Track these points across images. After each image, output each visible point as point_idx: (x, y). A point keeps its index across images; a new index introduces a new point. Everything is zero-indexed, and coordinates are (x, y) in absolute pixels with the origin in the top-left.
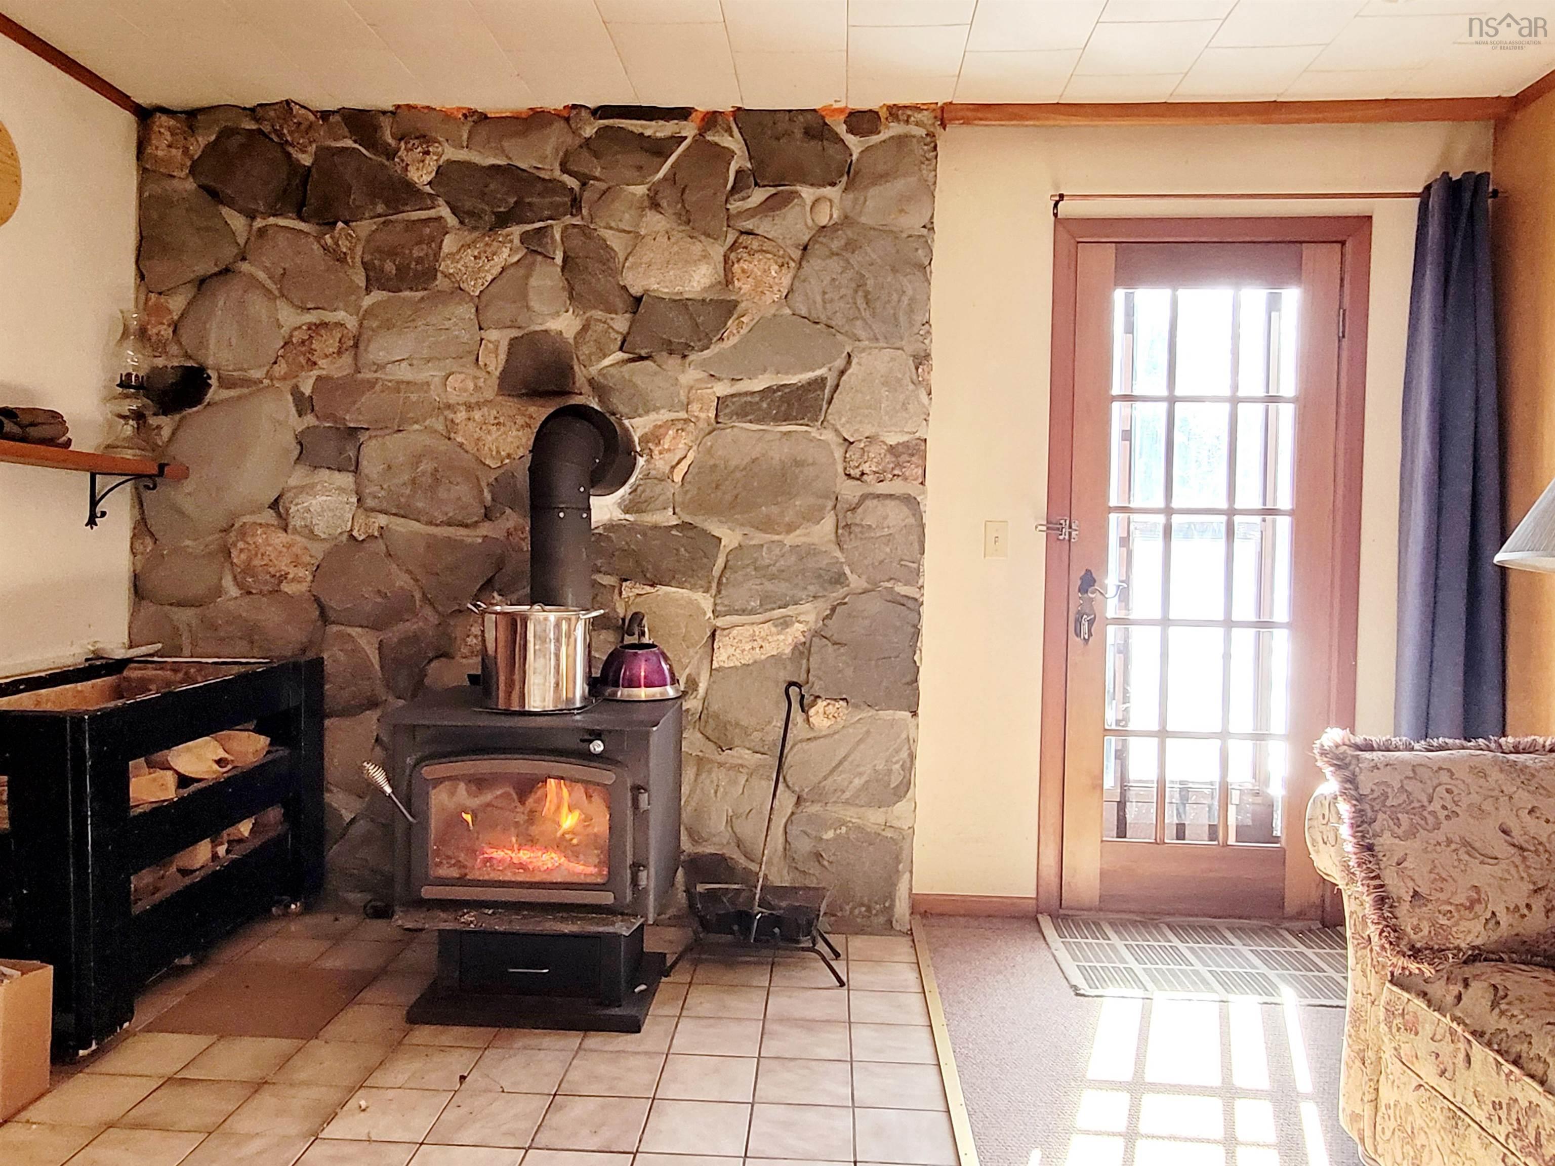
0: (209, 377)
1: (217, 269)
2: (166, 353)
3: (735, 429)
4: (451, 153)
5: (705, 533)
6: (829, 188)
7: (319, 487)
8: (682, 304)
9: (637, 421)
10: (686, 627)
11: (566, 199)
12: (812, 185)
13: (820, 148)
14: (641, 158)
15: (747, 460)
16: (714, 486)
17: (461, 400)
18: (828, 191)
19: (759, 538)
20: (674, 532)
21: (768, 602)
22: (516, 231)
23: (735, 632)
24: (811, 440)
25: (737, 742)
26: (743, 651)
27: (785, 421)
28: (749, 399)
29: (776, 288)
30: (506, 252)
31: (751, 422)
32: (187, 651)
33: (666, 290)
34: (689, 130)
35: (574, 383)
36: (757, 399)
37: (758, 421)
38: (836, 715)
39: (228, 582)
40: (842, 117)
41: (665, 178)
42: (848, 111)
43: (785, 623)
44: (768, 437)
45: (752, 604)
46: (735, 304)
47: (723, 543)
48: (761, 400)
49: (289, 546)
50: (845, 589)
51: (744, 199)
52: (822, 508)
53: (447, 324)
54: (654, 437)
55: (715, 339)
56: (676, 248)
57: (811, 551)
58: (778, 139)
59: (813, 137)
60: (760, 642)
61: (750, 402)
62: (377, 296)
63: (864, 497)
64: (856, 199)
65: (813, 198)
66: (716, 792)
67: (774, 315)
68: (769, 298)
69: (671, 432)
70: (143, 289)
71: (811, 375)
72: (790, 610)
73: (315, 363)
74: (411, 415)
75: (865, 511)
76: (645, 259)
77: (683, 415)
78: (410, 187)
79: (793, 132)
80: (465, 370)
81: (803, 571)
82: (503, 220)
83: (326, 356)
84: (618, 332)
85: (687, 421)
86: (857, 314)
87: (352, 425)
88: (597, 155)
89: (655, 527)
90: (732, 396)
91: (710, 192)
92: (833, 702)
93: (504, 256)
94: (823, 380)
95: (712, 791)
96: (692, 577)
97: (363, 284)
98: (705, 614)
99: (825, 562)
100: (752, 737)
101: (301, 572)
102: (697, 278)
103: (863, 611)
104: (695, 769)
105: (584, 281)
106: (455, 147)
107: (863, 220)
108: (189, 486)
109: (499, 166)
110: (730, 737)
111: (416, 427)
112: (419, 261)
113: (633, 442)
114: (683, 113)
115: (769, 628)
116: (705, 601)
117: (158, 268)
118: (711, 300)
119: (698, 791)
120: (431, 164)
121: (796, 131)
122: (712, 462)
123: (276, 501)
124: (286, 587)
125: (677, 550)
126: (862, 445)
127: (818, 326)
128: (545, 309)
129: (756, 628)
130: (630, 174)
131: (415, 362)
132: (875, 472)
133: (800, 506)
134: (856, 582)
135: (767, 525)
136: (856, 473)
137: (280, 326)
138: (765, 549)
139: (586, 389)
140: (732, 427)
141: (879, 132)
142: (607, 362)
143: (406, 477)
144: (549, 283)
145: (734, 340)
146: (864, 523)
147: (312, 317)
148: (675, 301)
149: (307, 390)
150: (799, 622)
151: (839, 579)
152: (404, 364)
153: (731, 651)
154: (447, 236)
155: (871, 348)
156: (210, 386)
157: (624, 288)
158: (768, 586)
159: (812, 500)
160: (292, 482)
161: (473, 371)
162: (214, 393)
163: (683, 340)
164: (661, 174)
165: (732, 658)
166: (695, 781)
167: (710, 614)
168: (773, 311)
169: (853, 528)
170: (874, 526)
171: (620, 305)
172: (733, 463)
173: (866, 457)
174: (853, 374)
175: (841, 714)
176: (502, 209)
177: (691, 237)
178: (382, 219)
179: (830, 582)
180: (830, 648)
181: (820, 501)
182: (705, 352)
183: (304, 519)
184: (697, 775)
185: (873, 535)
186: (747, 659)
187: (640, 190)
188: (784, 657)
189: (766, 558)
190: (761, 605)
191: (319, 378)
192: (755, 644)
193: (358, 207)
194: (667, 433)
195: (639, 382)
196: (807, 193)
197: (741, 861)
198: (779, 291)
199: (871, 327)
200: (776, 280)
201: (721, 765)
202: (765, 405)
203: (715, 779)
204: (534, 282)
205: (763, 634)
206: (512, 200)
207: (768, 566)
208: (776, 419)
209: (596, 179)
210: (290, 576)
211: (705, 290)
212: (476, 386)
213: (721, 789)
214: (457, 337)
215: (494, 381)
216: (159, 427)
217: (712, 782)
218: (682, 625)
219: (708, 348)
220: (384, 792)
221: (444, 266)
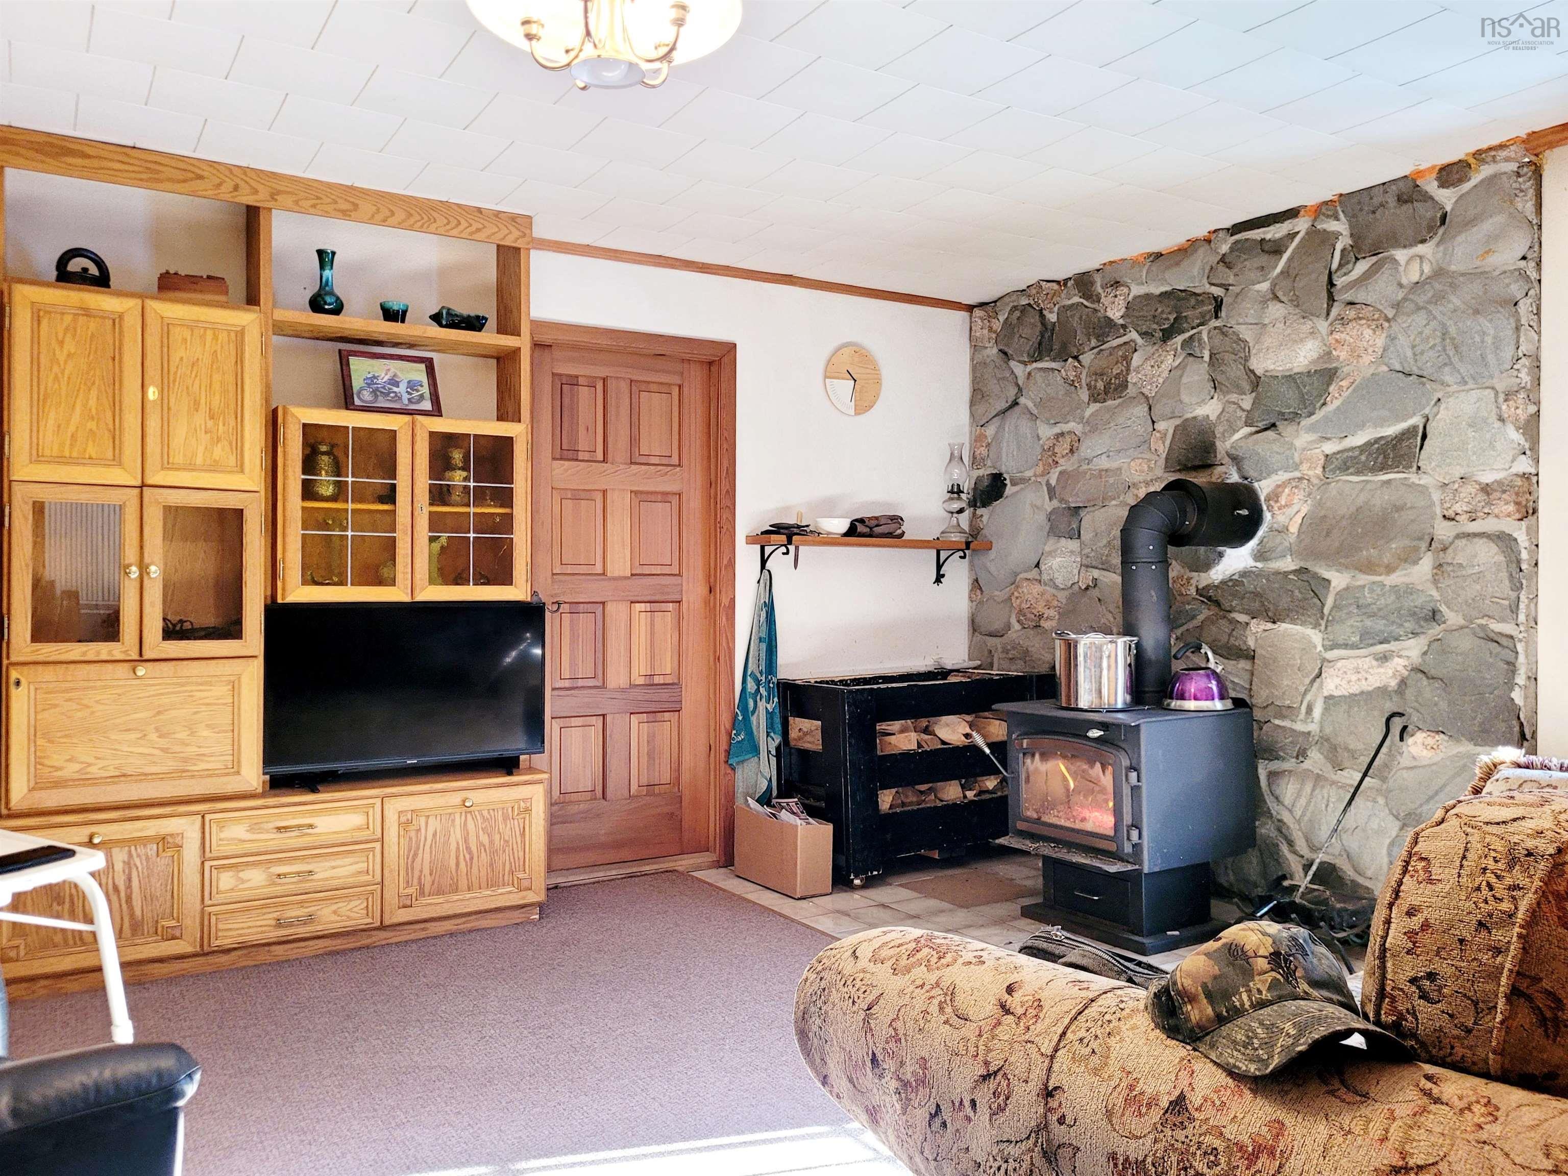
0: (1005, 479)
1: (1007, 405)
2: (985, 465)
3: (1340, 484)
4: (1137, 290)
5: (1316, 576)
6: (1420, 246)
7: (1059, 551)
8: (1291, 378)
9: (1263, 483)
10: (1301, 658)
11: (1210, 307)
12: (1405, 247)
13: (1411, 211)
14: (1264, 259)
15: (1353, 509)
16: (1324, 533)
17: (1141, 478)
18: (1420, 249)
19: (1363, 579)
20: (1291, 577)
21: (1367, 638)
22: (1179, 339)
23: (1340, 664)
24: (1410, 486)
25: (1346, 764)
26: (1349, 682)
27: (1381, 470)
28: (1350, 454)
29: (1370, 350)
30: (1170, 358)
31: (1351, 474)
32: (996, 666)
33: (1281, 369)
34: (1302, 225)
35: (1216, 457)
36: (1357, 453)
37: (1358, 473)
38: (1435, 747)
39: (1013, 620)
40: (1434, 175)
41: (1282, 272)
42: (1438, 168)
43: (1384, 658)
44: (1369, 487)
45: (1353, 639)
46: (1336, 370)
47: (1333, 584)
48: (1361, 454)
49: (1042, 594)
50: (1442, 626)
51: (1345, 274)
52: (1416, 549)
53: (1129, 423)
54: (1274, 496)
55: (1318, 405)
56: (1289, 331)
57: (1410, 590)
58: (1374, 212)
59: (1406, 202)
60: (1363, 673)
61: (1351, 457)
62: (1095, 407)
63: (1458, 536)
64: (1446, 249)
65: (1406, 258)
66: (1327, 806)
67: (1373, 375)
68: (1367, 359)
69: (1287, 490)
70: (975, 425)
71: (1404, 425)
72: (1393, 646)
73: (1057, 462)
74: (1110, 494)
75: (1455, 551)
76: (1266, 345)
77: (1297, 474)
78: (1109, 322)
79: (1387, 202)
80: (1143, 456)
81: (1399, 610)
82: (1167, 335)
83: (1063, 457)
84: (1243, 410)
85: (1300, 479)
86: (1447, 361)
87: (1073, 505)
88: (1229, 266)
89: (1277, 573)
90: (1339, 452)
91: (1314, 276)
92: (1433, 734)
93: (1169, 361)
94: (1415, 427)
95: (1324, 806)
96: (1303, 615)
97: (1086, 400)
98: (1315, 647)
99: (1421, 601)
100: (1359, 761)
101: (1052, 613)
102: (1302, 354)
103: (1456, 648)
104: (1311, 785)
105: (1223, 372)
106: (1138, 284)
107: (1453, 268)
108: (992, 554)
109: (1166, 292)
110: (1340, 759)
111: (1114, 502)
112: (1117, 376)
113: (1259, 500)
114: (1292, 213)
115: (1370, 662)
116: (1316, 637)
117: (980, 409)
118: (1316, 371)
119: (1312, 804)
120: (1121, 303)
121: (1389, 200)
122: (1322, 513)
123: (1038, 563)
124: (1043, 623)
125: (1292, 592)
126: (1456, 486)
127: (1411, 378)
128: (1194, 400)
129: (1359, 661)
130: (1252, 275)
131: (1111, 454)
132: (1467, 512)
133: (1396, 549)
134: (1453, 618)
135: (1368, 568)
136: (1450, 513)
137: (1039, 439)
138: (1366, 589)
139: (1226, 460)
140: (1337, 481)
141: (1470, 179)
142: (1237, 436)
143: (1105, 542)
144: (1196, 378)
145: (1337, 403)
146: (1455, 562)
147: (1057, 430)
148: (1286, 377)
149: (1053, 482)
150: (1400, 657)
151: (1434, 616)
152: (1104, 457)
153: (1337, 681)
154: (1136, 354)
155: (1459, 391)
156: (1006, 485)
157: (1252, 371)
158: (1368, 623)
159: (1407, 542)
160: (1047, 548)
161: (1148, 456)
162: (1009, 490)
163: (1291, 410)
164: (1278, 270)
165: (1339, 687)
166: (1311, 794)
167: (1320, 648)
168: (1371, 371)
169: (1445, 566)
170: (1464, 564)
171: (1247, 387)
172: (1341, 512)
173: (1457, 498)
174: (1441, 419)
175: (1441, 747)
176: (1166, 326)
177: (1304, 318)
178: (1097, 349)
179: (1426, 620)
180: (1425, 682)
181: (1415, 543)
182: (1313, 417)
183: (1049, 574)
184: (1313, 790)
185: (1464, 573)
186: (1355, 689)
187: (1265, 286)
188: (1390, 689)
189: (1368, 597)
190: (1361, 640)
191: (1061, 473)
192: (1360, 676)
193: (1081, 345)
194: (1283, 491)
195: (1260, 450)
196: (1401, 255)
197: (1349, 873)
198: (1374, 351)
199: (1458, 371)
200: (1370, 343)
201: (1333, 783)
202: (1363, 458)
203: (1326, 795)
204: (1185, 380)
205: (1366, 667)
206: (1172, 317)
207: (1369, 605)
208: (1373, 470)
209: (1232, 285)
210: (1045, 616)
211: (1313, 362)
212: (1149, 467)
213: (1331, 805)
214: (1135, 431)
215: (1162, 462)
216: (982, 516)
217: (1323, 797)
218: (1297, 657)
219: (1314, 414)
220: (984, 752)
221: (1132, 378)
